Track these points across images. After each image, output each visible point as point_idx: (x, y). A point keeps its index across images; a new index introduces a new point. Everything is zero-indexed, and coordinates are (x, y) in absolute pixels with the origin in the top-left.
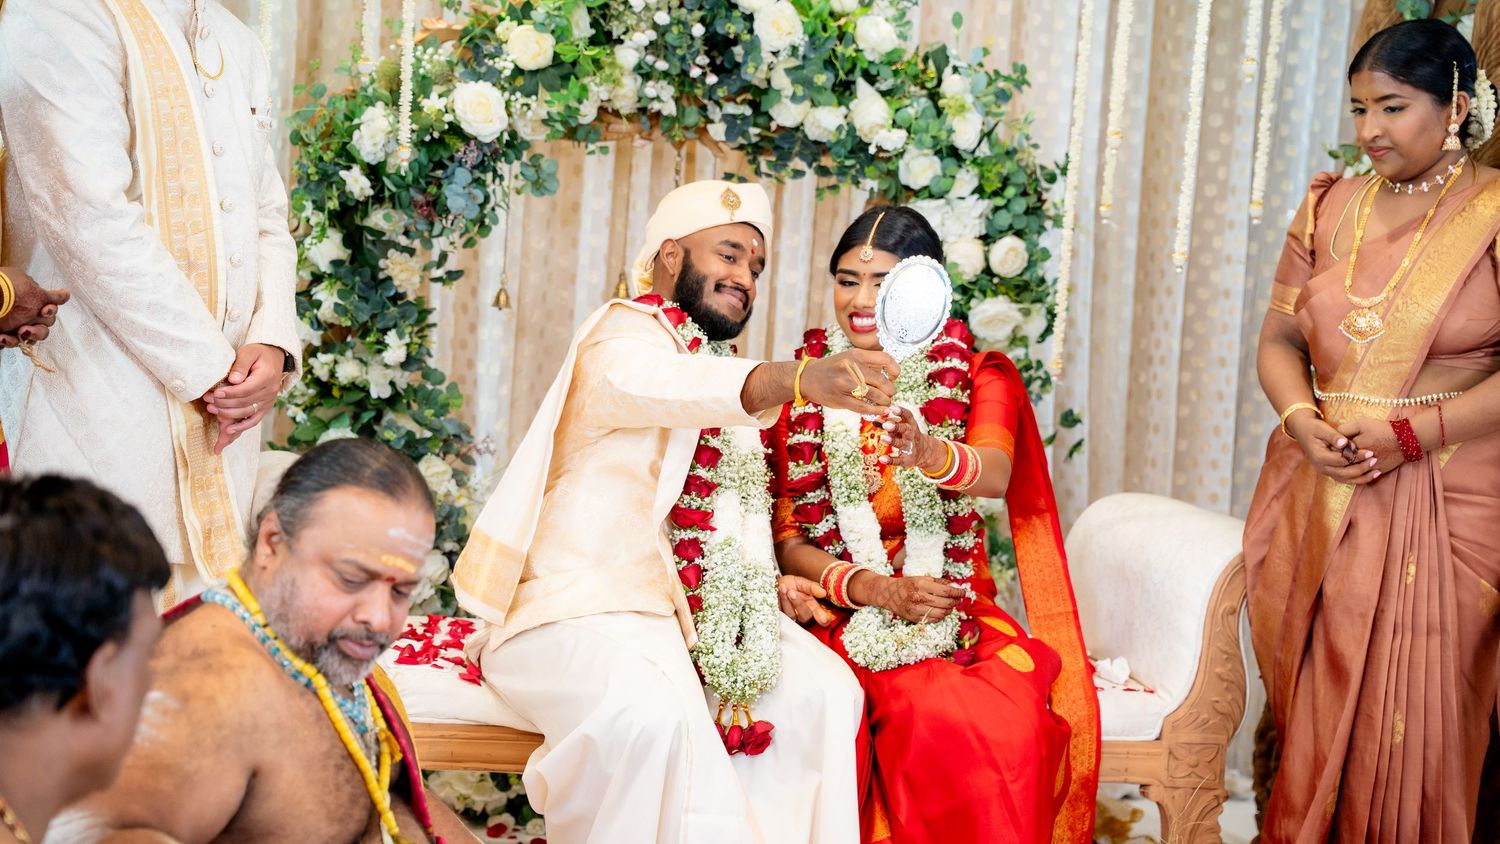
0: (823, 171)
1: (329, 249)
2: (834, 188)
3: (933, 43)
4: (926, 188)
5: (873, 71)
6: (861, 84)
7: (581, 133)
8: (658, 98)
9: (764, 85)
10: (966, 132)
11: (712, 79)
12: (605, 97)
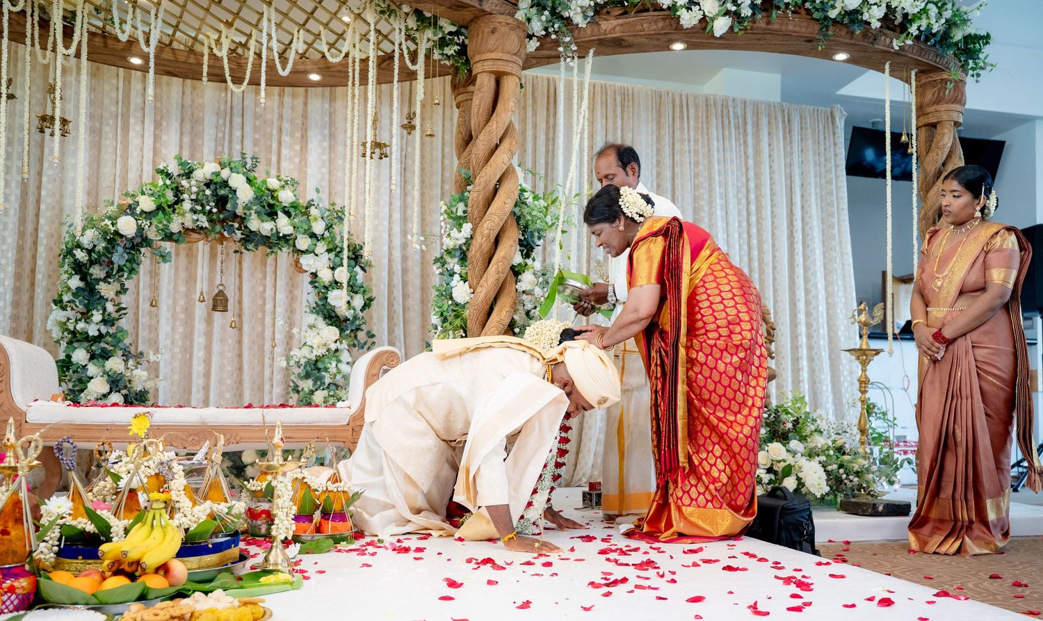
0: (270, 248)
1: (75, 282)
2: (273, 252)
3: (308, 198)
4: (307, 250)
5: (286, 209)
6: (280, 214)
7: (175, 237)
8: (198, 220)
9: (243, 216)
10: (319, 228)
11: (215, 210)
12: (180, 221)
